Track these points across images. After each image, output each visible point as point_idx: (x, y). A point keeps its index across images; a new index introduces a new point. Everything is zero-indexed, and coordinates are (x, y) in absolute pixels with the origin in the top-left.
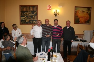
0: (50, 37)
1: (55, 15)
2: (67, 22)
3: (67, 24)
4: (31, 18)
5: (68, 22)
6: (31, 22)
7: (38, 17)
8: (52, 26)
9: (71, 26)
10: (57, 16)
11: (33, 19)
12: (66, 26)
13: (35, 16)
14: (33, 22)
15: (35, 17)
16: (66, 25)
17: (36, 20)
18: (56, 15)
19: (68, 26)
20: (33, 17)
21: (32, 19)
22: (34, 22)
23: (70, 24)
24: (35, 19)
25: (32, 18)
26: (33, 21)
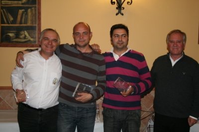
0: (93, 100)
1: (116, 6)
2: (169, 35)
3: (172, 45)
4: (12, 19)
5: (176, 38)
6: (11, 35)
7: (40, 13)
8: (103, 52)
9: (187, 52)
10: (122, 11)
11: (21, 23)
12: (165, 52)
13: (29, 10)
14: (17, 36)
15: (27, 14)
16: (168, 48)
17: (31, 29)
18: (120, 7)
19: (173, 55)
20: (21, 11)
21: (14, 22)
22: (22, 36)
23: (183, 47)
24: (29, 24)
25: (15, 17)
26: (18, 31)
